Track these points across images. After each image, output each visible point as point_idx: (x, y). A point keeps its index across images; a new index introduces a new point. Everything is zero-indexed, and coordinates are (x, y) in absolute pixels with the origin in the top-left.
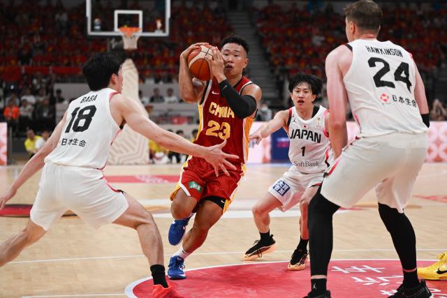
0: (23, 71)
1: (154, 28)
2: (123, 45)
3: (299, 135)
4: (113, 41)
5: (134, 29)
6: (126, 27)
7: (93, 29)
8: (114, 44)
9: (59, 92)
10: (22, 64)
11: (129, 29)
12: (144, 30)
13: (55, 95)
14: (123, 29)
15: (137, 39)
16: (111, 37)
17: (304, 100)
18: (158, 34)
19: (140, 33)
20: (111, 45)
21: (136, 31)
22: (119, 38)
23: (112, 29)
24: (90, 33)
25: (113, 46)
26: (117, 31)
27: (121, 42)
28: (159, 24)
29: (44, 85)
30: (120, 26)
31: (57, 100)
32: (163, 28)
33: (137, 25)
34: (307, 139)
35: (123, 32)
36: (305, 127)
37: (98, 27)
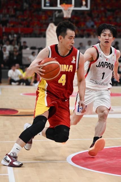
0: (4, 30)
1: (81, 5)
2: (63, 15)
3: (103, 65)
4: (57, 13)
5: (69, 5)
6: (64, 4)
7: (45, 6)
8: (57, 14)
9: (25, 42)
10: (3, 26)
11: (66, 6)
12: (75, 6)
13: (22, 44)
14: (62, 5)
15: (71, 12)
16: (55, 10)
17: (108, 41)
18: (83, 8)
19: (72, 8)
20: (55, 15)
21: (71, 7)
22: (60, 11)
23: (56, 5)
24: (43, 8)
25: (57, 16)
26: (59, 7)
27: (61, 13)
28: (84, 3)
29: (15, 39)
30: (61, 4)
31: (24, 47)
32: (86, 5)
33: (71, 3)
34: (107, 68)
35: (62, 7)
36: (107, 60)
37: (48, 4)
